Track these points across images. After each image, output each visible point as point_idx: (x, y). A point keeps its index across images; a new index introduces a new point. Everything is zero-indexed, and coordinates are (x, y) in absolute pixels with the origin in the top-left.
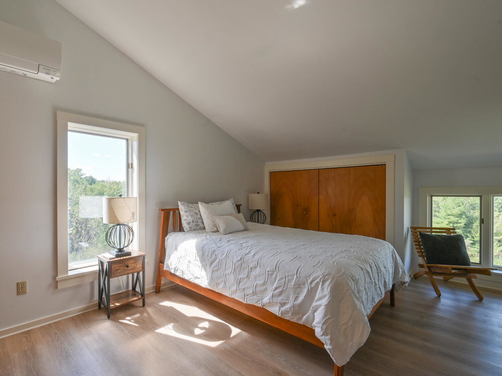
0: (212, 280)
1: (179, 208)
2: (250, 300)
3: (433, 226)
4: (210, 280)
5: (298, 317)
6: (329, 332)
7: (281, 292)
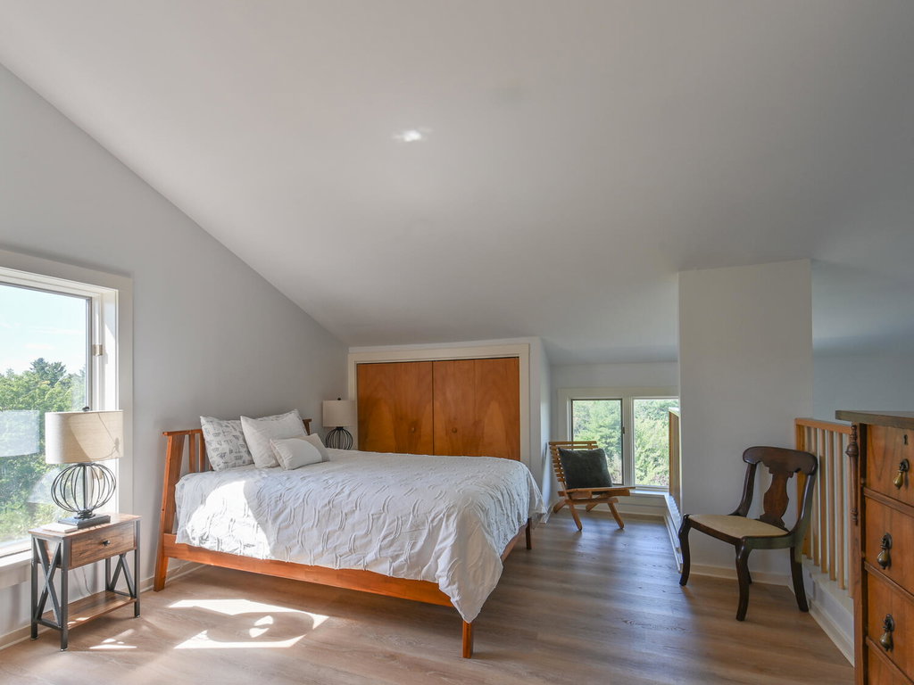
0: (277, 545)
1: (203, 428)
2: (346, 562)
3: (574, 440)
4: (275, 544)
5: (416, 570)
6: (456, 579)
7: (392, 541)
